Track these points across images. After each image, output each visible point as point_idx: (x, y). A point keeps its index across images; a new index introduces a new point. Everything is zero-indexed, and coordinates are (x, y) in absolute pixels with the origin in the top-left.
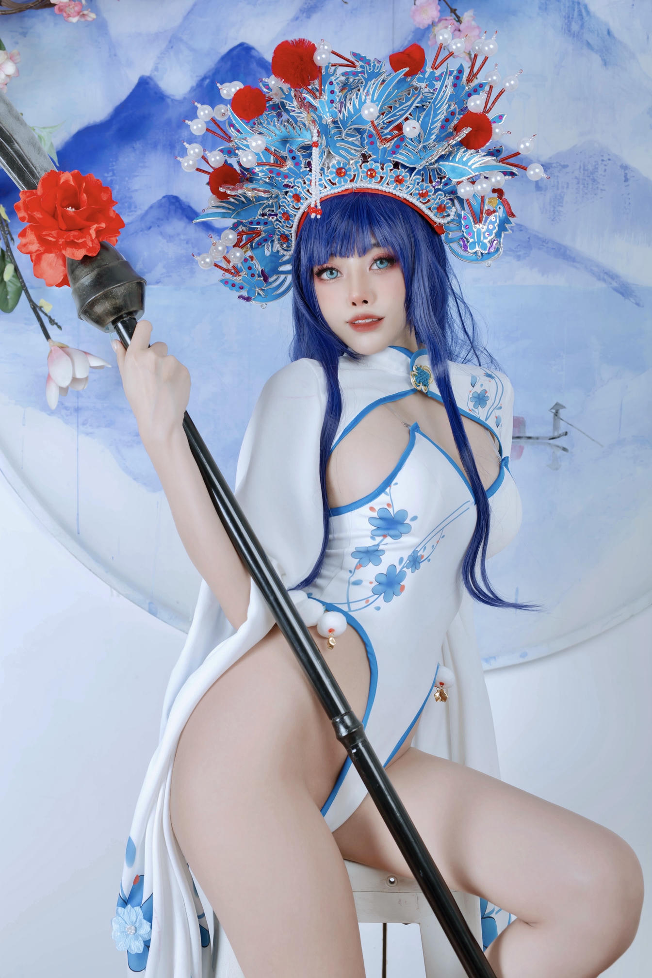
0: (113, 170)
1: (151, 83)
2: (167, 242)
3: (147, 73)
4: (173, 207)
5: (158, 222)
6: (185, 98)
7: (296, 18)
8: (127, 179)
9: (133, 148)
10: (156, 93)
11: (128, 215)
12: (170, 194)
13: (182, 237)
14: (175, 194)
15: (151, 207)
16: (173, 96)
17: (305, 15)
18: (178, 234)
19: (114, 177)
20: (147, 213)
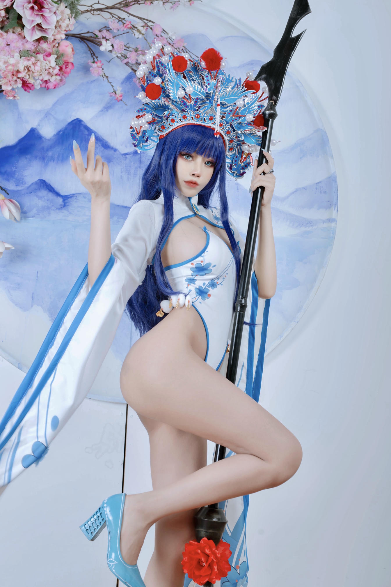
0: (16, 166)
1: (36, 130)
2: (39, 199)
3: (34, 127)
4: (42, 185)
5: (35, 190)
6: (51, 139)
7: (102, 111)
8: (22, 171)
9: (26, 157)
10: (38, 135)
11: (22, 186)
12: (41, 179)
13: (46, 198)
14: (44, 179)
15: (32, 184)
16: (46, 137)
17: (106, 109)
18: (44, 197)
19: (16, 170)
20: (30, 186)
